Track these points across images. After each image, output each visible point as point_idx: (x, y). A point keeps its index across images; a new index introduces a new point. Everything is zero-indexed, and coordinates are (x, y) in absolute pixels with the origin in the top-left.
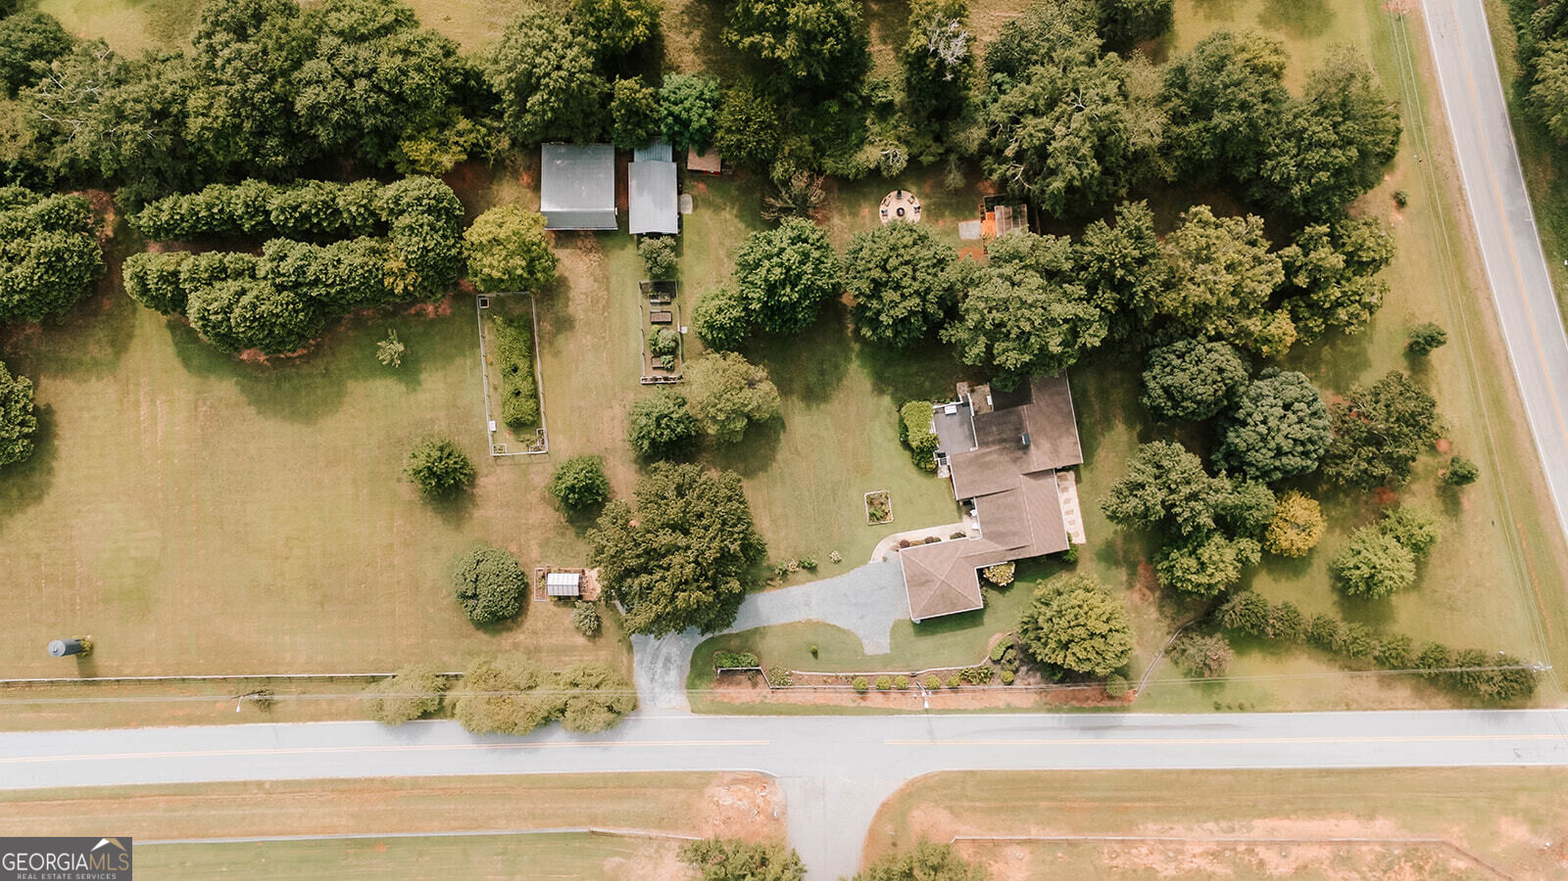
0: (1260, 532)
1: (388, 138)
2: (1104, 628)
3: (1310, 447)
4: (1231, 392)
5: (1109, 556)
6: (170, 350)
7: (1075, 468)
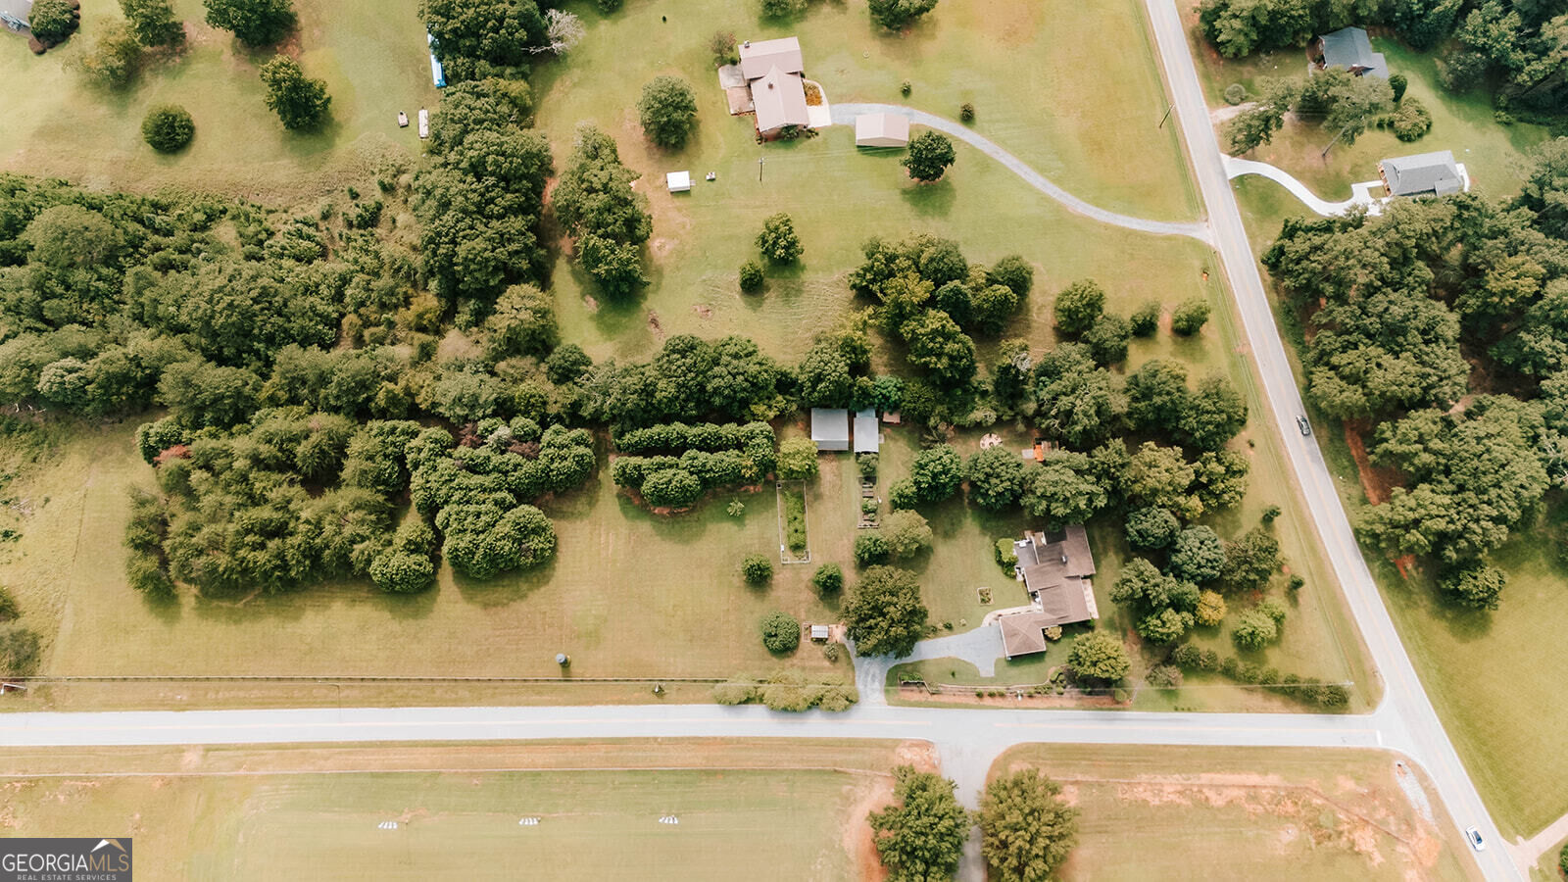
0: (1193, 609)
1: (745, 403)
2: (1115, 655)
3: (1215, 564)
4: (1172, 533)
5: (1111, 625)
6: (618, 508)
7: (1090, 577)
